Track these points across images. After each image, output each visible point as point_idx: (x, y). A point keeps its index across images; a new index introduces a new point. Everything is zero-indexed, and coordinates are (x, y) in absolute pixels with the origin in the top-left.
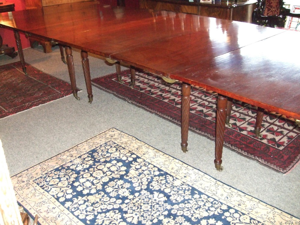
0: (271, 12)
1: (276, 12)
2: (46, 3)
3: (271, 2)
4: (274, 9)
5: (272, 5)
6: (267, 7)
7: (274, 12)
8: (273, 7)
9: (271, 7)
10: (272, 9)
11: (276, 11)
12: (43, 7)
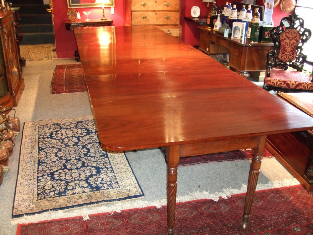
0: (285, 55)
1: (291, 57)
2: (135, 23)
3: (285, 46)
4: (288, 53)
5: (286, 49)
6: (281, 51)
7: (289, 56)
8: (287, 52)
9: (286, 51)
10: (286, 53)
11: (290, 55)
12: (132, 25)
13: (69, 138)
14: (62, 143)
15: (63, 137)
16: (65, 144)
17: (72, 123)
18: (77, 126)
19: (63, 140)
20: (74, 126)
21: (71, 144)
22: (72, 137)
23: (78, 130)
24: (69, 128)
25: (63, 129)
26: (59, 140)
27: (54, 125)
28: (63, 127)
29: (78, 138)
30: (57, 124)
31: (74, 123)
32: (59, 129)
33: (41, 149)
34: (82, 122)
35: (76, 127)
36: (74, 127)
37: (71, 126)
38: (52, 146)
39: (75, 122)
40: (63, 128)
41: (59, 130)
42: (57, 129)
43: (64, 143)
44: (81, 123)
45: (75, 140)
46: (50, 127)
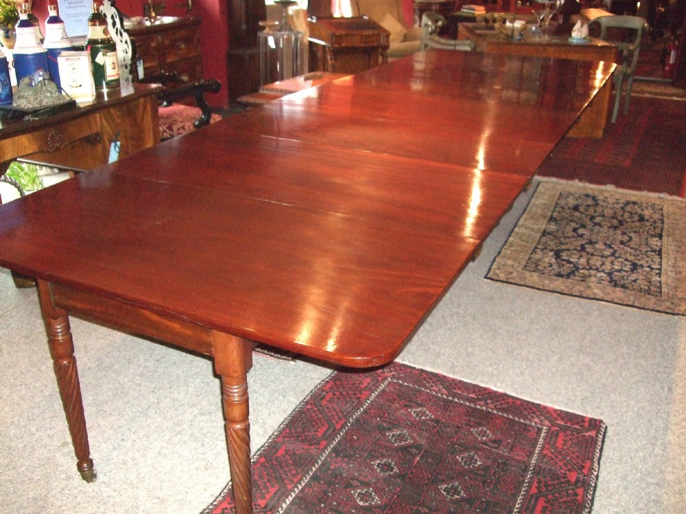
13: (601, 254)
14: (615, 251)
15: (610, 259)
16: (612, 248)
17: (582, 279)
18: (574, 269)
19: (613, 254)
20: (581, 271)
21: (600, 246)
22: (592, 255)
23: (577, 260)
24: (593, 269)
25: (606, 271)
26: (620, 257)
27: (623, 287)
28: (605, 275)
29: (583, 248)
30: (616, 285)
31: (576, 278)
32: (615, 273)
33: (657, 253)
34: (559, 275)
35: (577, 269)
36: (582, 269)
37: (586, 272)
38: (635, 251)
39: (574, 278)
40: (605, 273)
41: (616, 271)
42: (619, 274)
43: (612, 251)
44: (562, 273)
45: (589, 248)
46: (633, 283)
